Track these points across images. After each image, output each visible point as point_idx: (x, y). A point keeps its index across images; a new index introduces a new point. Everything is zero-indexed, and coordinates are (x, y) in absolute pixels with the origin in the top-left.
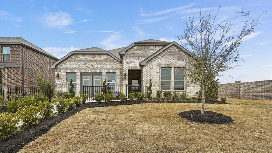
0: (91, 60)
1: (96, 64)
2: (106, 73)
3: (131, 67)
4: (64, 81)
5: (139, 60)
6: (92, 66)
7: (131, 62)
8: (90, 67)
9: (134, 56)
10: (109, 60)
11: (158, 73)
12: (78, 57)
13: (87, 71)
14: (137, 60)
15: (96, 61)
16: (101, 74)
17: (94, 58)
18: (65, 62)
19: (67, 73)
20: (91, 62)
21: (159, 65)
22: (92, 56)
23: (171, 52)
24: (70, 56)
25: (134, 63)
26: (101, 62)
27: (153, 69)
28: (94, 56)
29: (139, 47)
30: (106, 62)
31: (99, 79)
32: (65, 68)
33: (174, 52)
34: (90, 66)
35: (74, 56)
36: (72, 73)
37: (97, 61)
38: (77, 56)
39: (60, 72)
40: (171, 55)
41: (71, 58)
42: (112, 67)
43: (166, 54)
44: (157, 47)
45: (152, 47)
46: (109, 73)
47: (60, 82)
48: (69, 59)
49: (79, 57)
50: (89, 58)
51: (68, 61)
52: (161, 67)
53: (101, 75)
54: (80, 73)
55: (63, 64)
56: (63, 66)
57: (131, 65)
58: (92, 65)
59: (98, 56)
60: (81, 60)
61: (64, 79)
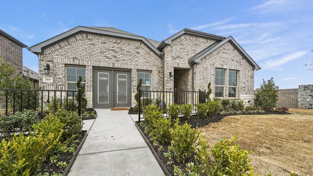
0: (113, 47)
1: (122, 54)
2: (137, 70)
3: (178, 64)
4: (59, 78)
5: (188, 55)
6: (115, 57)
7: (178, 57)
8: (111, 59)
9: (181, 49)
10: (143, 50)
11: (212, 75)
12: (89, 39)
13: (106, 65)
14: (185, 55)
15: (121, 49)
16: (129, 71)
17: (119, 43)
18: (62, 44)
19: (65, 64)
20: (112, 50)
21: (213, 65)
22: (114, 40)
23: (225, 49)
24: (73, 35)
25: (182, 58)
26: (130, 52)
27: (206, 69)
28: (119, 41)
29: (188, 37)
30: (138, 53)
31: (125, 79)
32: (62, 55)
33: (229, 50)
34: (111, 57)
35: (82, 36)
36: (76, 65)
37: (123, 50)
38: (87, 37)
39: (52, 61)
40: (226, 53)
41: (76, 38)
42: (146, 62)
43: (221, 51)
44: (209, 41)
45: (204, 40)
46: (141, 70)
47: (52, 81)
48: (71, 40)
49: (91, 40)
50: (110, 43)
51: (68, 43)
52: (216, 68)
53: (129, 73)
54: (93, 67)
55: (57, 46)
56: (57, 50)
57: (178, 61)
58: (115, 55)
59: (124, 41)
60: (95, 45)
61: (61, 76)
